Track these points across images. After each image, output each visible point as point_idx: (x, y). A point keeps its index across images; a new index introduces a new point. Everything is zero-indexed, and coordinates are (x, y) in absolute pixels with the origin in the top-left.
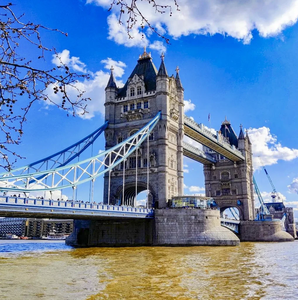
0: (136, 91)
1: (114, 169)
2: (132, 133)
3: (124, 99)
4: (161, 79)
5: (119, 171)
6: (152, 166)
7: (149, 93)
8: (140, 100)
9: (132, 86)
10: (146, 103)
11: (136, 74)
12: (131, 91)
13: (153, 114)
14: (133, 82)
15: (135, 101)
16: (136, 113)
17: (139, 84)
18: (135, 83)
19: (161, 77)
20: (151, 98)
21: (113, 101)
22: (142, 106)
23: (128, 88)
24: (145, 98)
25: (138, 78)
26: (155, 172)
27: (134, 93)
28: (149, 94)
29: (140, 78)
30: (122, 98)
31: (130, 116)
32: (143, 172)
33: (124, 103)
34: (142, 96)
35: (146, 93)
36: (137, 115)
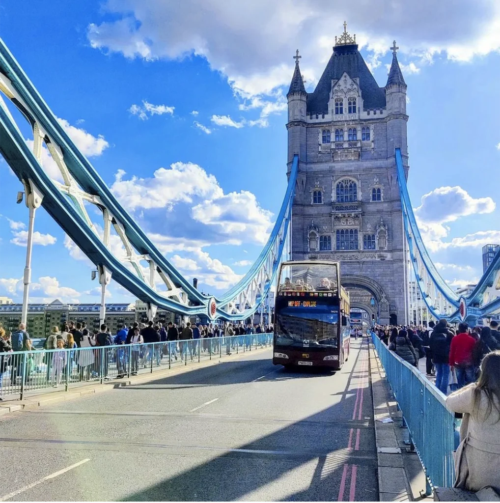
0: (345, 106)
1: (309, 249)
2: (340, 183)
3: (323, 117)
4: (399, 90)
5: (318, 253)
6: (380, 248)
7: (372, 112)
8: (355, 124)
9: (339, 94)
10: (365, 129)
11: (345, 74)
12: (337, 105)
13: (380, 153)
14: (341, 88)
15: (346, 125)
16: (350, 147)
17: (352, 93)
18: (345, 90)
19: (399, 87)
20: (376, 123)
21: (303, 118)
22: (359, 136)
23: (330, 97)
24: (365, 120)
25: (349, 81)
26: (387, 259)
27: (341, 109)
28: (372, 115)
29: (354, 82)
30: (320, 116)
31: (339, 152)
32: (364, 258)
33: (325, 125)
34: (359, 116)
35: (366, 113)
36: (353, 151)
